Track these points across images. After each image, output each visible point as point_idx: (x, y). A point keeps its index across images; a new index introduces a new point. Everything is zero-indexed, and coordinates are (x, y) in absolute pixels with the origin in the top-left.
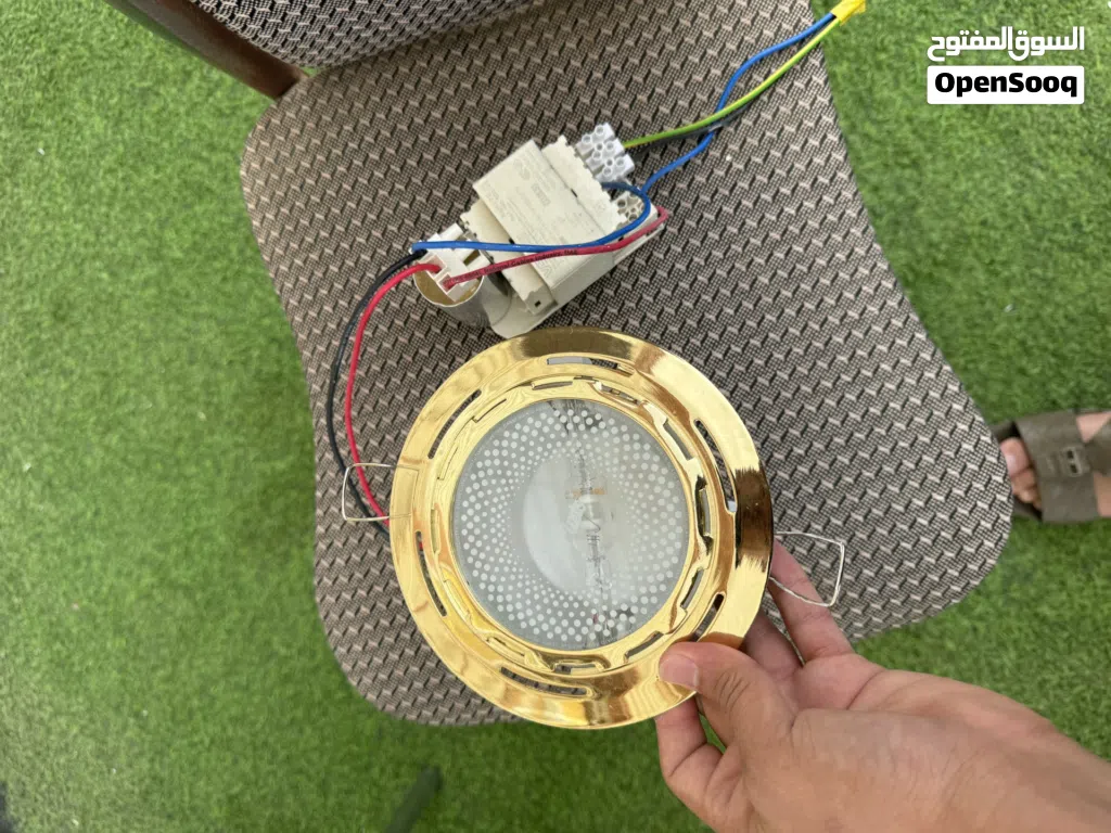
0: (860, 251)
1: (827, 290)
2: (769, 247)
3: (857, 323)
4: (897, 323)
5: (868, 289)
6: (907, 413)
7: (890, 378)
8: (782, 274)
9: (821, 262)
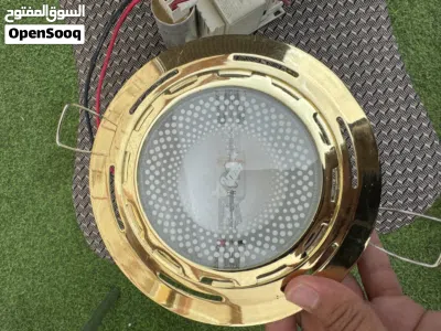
0: (385, 38)
1: (366, 56)
2: (339, 30)
3: (379, 76)
4: (400, 78)
5: (387, 58)
6: (399, 125)
7: (393, 106)
8: (345, 45)
9: (365, 41)
